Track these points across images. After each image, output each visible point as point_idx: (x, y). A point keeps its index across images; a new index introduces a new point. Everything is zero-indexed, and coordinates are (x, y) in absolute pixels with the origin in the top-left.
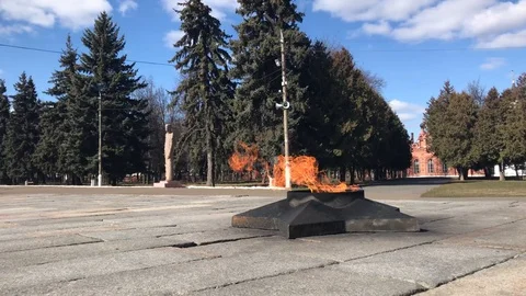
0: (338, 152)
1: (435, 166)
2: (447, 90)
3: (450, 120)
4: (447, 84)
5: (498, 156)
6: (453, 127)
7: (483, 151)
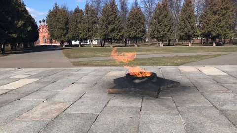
0: (15, 36)
1: (47, 41)
2: (56, 7)
3: (58, 21)
4: (56, 4)
5: (79, 37)
6: (60, 24)
7: (73, 35)
